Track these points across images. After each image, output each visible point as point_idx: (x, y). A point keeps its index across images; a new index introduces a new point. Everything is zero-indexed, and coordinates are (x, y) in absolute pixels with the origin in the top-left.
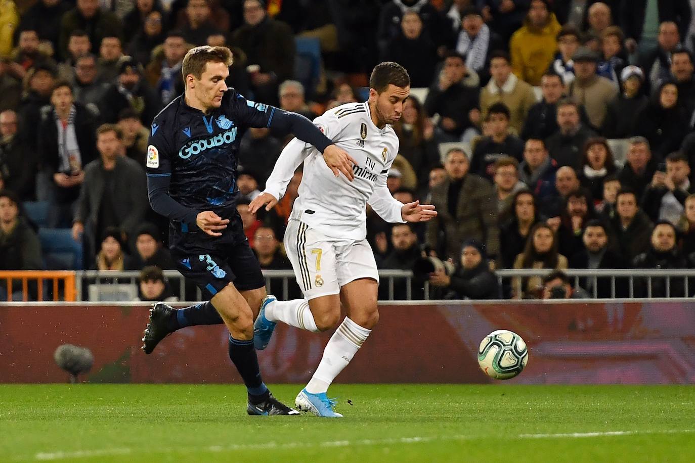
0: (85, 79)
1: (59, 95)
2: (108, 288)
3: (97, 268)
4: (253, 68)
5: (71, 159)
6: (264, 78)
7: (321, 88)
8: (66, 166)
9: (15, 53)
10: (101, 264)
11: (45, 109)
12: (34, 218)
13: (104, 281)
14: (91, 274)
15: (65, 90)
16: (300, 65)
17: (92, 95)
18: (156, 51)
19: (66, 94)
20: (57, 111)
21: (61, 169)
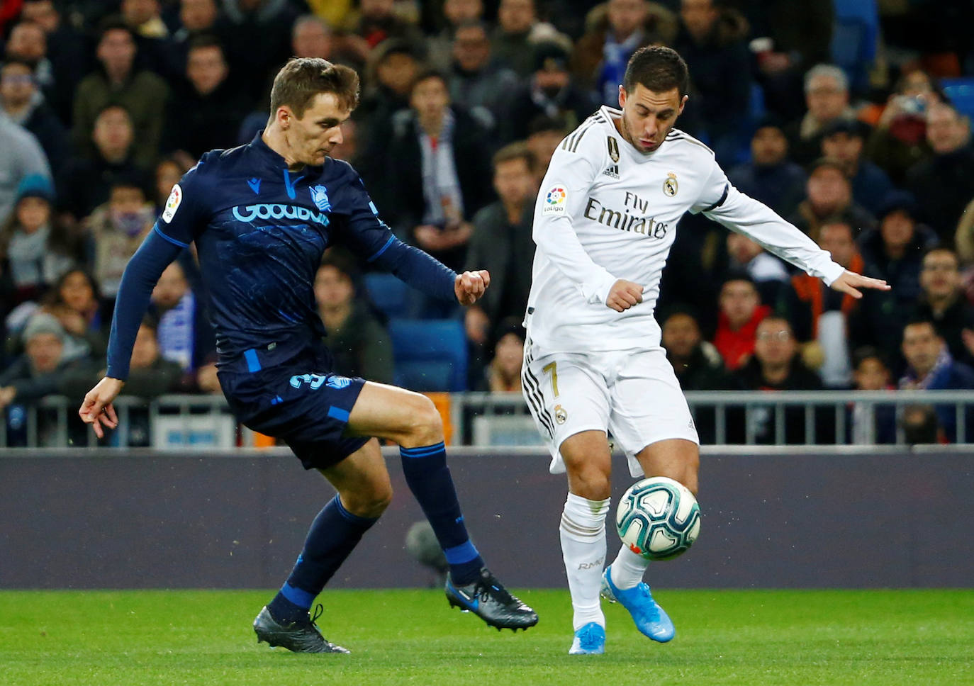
0: (470, 64)
1: (424, 93)
2: (505, 423)
3: (487, 389)
4: (761, 45)
5: (445, 202)
6: (779, 62)
7: (878, 79)
8: (436, 214)
9: (354, 20)
10: (496, 382)
11: (401, 117)
12: (381, 302)
13: (500, 410)
14: (477, 398)
15: (434, 84)
16: (842, 40)
17: (481, 90)
18: (595, 15)
19: (436, 91)
20: (423, 121)
21: (428, 218)
